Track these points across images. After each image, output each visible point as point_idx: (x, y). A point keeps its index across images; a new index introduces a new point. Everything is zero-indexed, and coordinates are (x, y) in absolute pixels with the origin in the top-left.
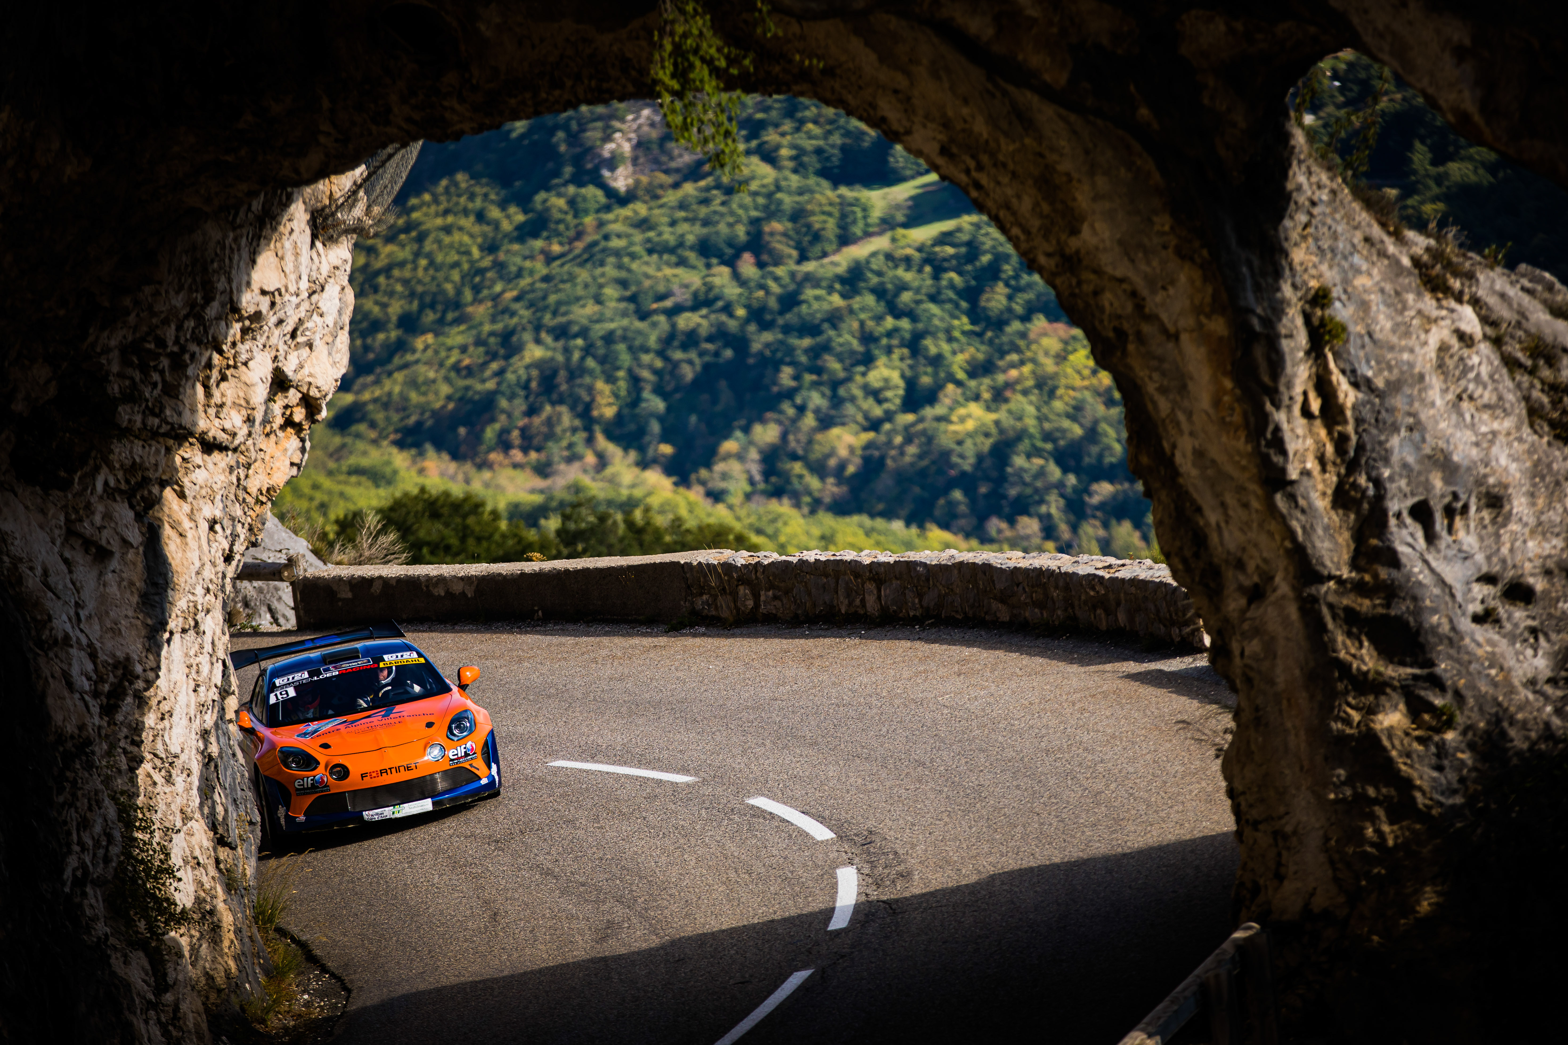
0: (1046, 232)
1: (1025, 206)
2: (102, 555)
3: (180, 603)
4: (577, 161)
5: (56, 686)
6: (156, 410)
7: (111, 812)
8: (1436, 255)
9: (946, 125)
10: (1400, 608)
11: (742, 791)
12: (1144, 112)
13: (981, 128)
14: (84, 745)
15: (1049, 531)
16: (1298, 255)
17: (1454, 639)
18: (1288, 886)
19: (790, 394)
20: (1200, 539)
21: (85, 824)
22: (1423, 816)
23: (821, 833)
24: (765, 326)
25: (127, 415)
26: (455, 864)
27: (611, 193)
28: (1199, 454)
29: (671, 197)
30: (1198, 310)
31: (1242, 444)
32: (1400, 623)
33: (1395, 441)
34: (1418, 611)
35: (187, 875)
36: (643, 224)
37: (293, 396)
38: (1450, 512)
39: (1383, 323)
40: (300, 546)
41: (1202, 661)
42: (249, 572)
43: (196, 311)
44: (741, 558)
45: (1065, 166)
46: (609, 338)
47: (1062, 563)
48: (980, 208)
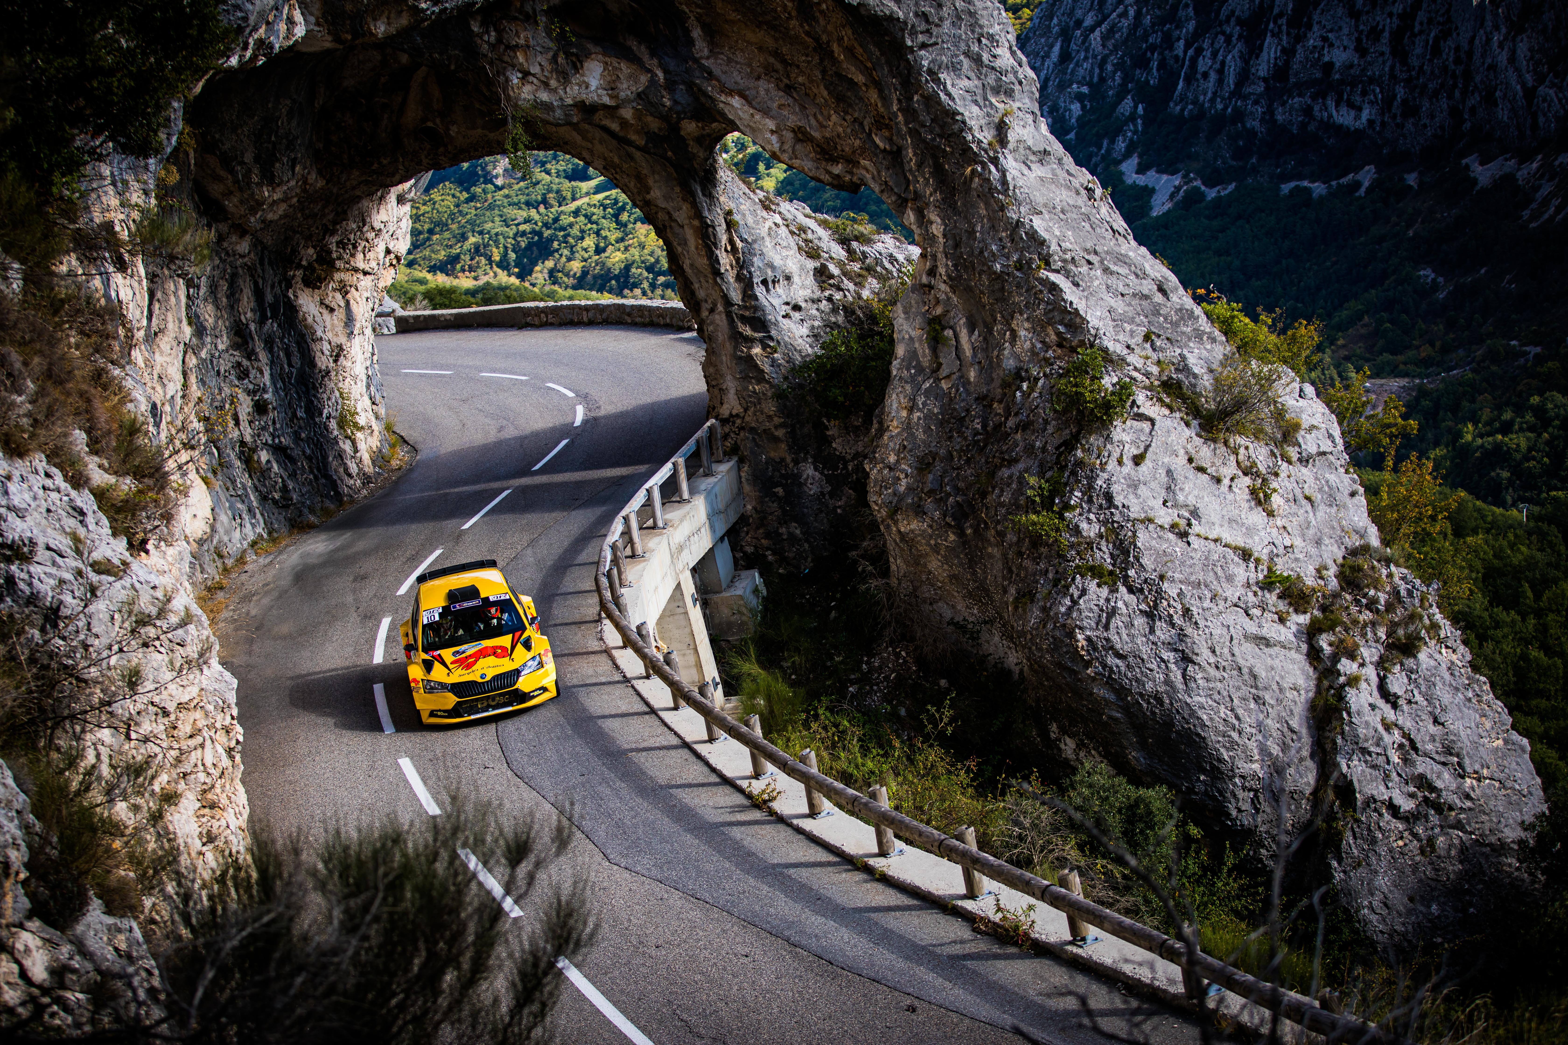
0: (639, 193)
1: (632, 185)
2: (332, 310)
3: (358, 325)
4: (485, 176)
5: (318, 354)
6: (348, 263)
7: (337, 394)
8: (767, 198)
9: (605, 159)
10: (758, 314)
11: (544, 381)
12: (670, 153)
13: (616, 160)
14: (328, 372)
15: (644, 293)
16: (722, 199)
17: (776, 324)
18: (725, 406)
19: (557, 251)
20: (693, 293)
21: (329, 399)
22: (768, 382)
23: (571, 394)
24: (548, 228)
25: (339, 264)
26: (450, 408)
27: (496, 187)
28: (692, 265)
29: (516, 187)
30: (690, 218)
31: (705, 261)
32: (759, 319)
33: (755, 259)
34: (764, 315)
35: (363, 414)
36: (507, 196)
37: (392, 256)
38: (774, 282)
39: (750, 220)
40: (396, 306)
41: (695, 334)
42: (379, 315)
43: (360, 229)
44: (542, 304)
45: (645, 172)
46: (497, 234)
47: (649, 303)
48: (617, 186)
